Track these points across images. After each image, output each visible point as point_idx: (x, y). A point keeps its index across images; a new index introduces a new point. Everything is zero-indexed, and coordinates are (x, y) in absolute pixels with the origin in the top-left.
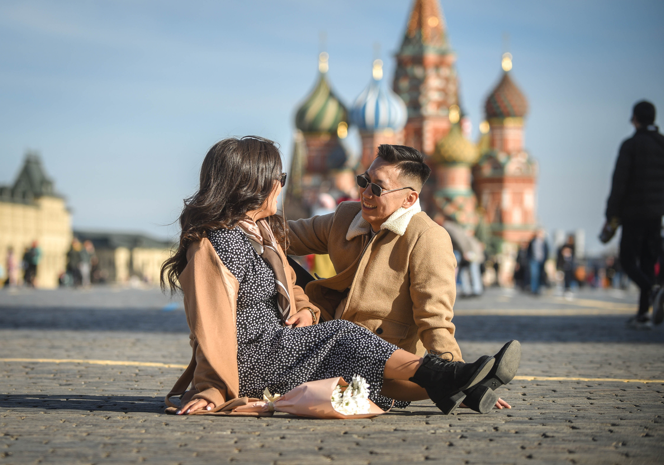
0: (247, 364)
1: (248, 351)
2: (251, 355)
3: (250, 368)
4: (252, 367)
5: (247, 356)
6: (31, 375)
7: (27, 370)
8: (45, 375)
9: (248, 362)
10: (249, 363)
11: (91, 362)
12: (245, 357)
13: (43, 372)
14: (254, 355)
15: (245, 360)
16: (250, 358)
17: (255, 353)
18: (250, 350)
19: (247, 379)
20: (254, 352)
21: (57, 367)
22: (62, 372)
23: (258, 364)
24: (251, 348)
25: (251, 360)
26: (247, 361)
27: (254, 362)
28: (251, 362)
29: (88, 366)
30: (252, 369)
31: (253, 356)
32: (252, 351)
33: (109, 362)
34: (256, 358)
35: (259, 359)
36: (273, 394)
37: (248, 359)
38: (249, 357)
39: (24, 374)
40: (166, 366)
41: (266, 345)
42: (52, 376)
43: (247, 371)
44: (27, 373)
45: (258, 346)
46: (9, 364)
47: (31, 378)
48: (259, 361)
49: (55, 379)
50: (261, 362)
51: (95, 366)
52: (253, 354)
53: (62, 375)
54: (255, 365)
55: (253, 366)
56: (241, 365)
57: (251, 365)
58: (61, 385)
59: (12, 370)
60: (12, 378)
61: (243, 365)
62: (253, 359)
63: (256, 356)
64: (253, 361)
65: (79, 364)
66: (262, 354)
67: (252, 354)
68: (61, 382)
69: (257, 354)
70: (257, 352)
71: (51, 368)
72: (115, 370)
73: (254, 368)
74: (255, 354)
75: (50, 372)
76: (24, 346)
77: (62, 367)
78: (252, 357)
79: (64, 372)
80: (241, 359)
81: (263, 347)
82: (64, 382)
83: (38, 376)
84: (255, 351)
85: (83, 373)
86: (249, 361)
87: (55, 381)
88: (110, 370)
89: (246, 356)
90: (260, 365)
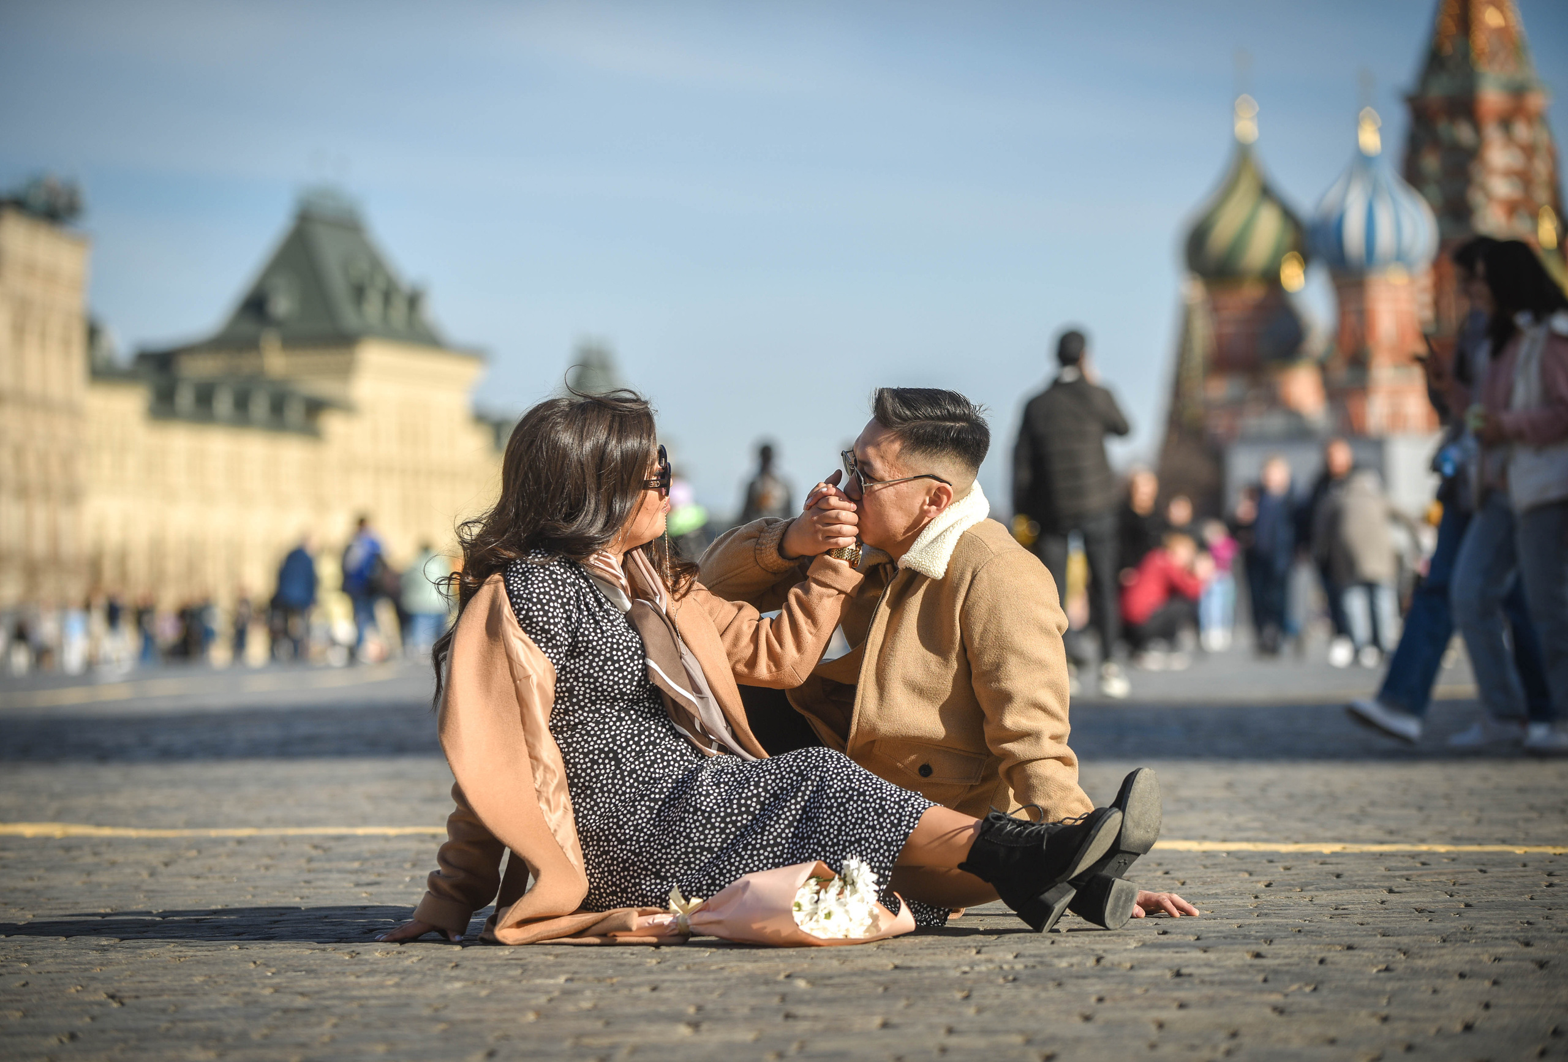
0: (631, 845)
1: (632, 818)
2: (639, 827)
3: (633, 852)
4: (637, 851)
5: (632, 828)
9: (632, 841)
10: (634, 843)
12: (627, 831)
14: (645, 827)
15: (628, 837)
16: (637, 834)
17: (647, 823)
18: (637, 817)
19: (629, 875)
20: (645, 820)
23: (649, 846)
24: (639, 812)
25: (639, 837)
26: (631, 839)
27: (644, 841)
28: (638, 842)
30: (637, 855)
31: (643, 828)
32: (641, 818)
34: (649, 832)
35: (653, 835)
36: (688, 900)
37: (634, 835)
38: (635, 831)
41: (669, 808)
43: (629, 858)
45: (653, 808)
48: (652, 839)
50: (654, 841)
52: (644, 825)
54: (644, 846)
55: (640, 847)
56: (619, 847)
57: (637, 846)
61: (624, 847)
62: (642, 835)
63: (649, 829)
64: (641, 839)
66: (659, 825)
67: (641, 824)
69: (651, 825)
70: (652, 822)
73: (641, 853)
74: (648, 826)
78: (641, 831)
80: (619, 835)
81: (664, 811)
84: (649, 820)
86: (635, 838)
89: (629, 828)
90: (652, 847)
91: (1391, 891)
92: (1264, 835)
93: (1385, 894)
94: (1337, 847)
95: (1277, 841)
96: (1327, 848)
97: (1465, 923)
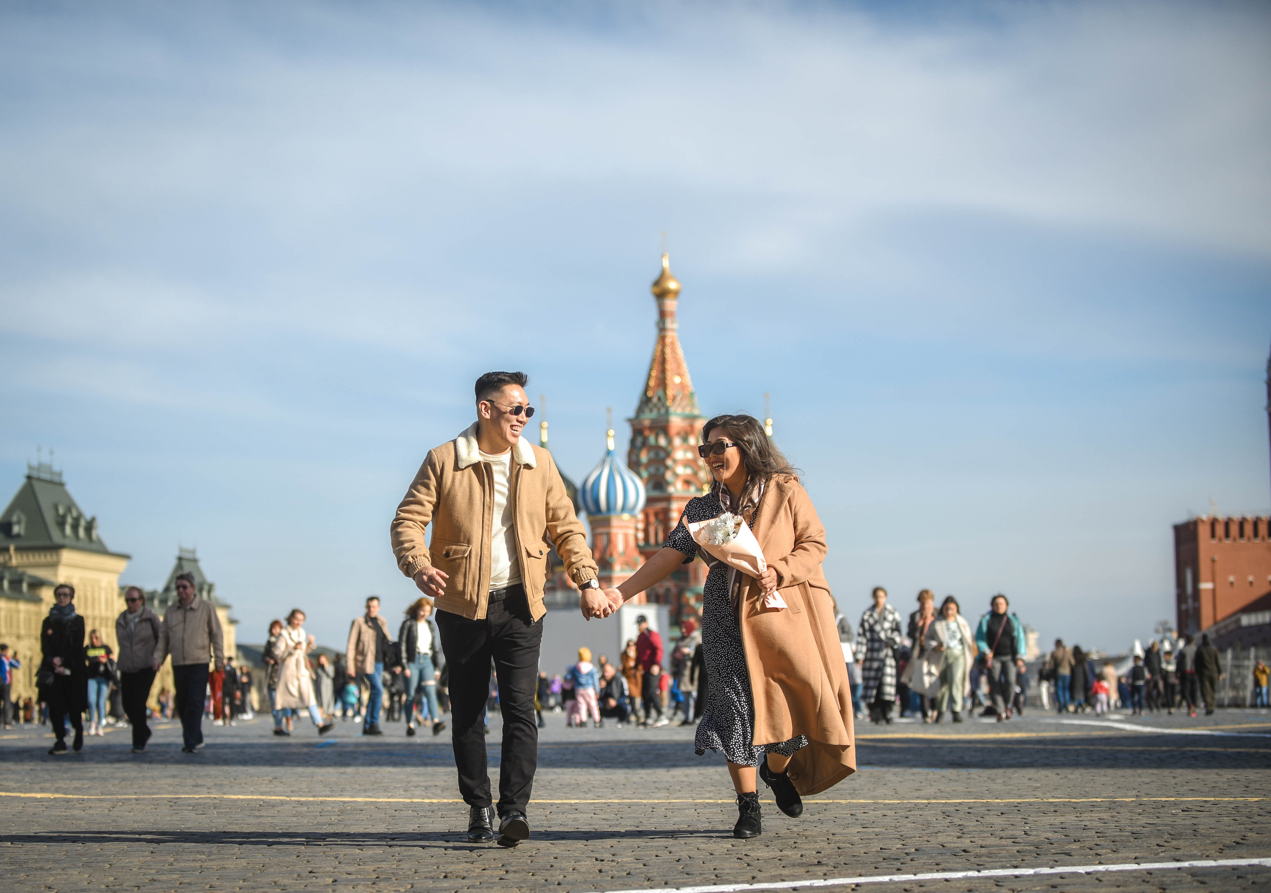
6: (174, 808)
7: (171, 804)
8: (185, 808)
11: (225, 796)
13: (184, 805)
21: (196, 801)
22: (199, 804)
29: (222, 800)
33: (241, 797)
39: (168, 807)
40: (288, 799)
42: (191, 808)
44: (171, 806)
46: (156, 799)
47: (173, 810)
49: (193, 810)
51: (227, 800)
53: (199, 807)
58: (197, 814)
59: (158, 804)
60: (158, 810)
65: (215, 798)
68: (197, 812)
71: (191, 802)
72: (244, 802)
75: (189, 805)
76: (170, 785)
77: (200, 801)
79: (201, 805)
82: (201, 812)
83: (180, 808)
85: (217, 805)
87: (193, 812)
88: (240, 802)
91: (595, 814)
92: (550, 798)
93: (593, 815)
94: (577, 801)
95: (555, 800)
96: (573, 802)
97: (618, 822)
